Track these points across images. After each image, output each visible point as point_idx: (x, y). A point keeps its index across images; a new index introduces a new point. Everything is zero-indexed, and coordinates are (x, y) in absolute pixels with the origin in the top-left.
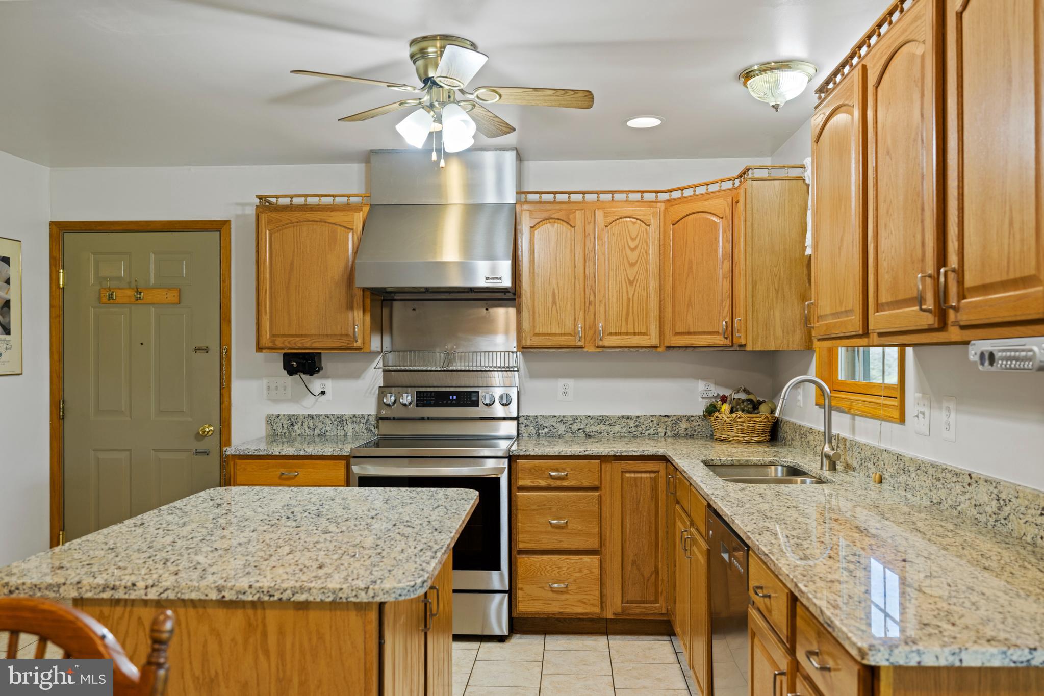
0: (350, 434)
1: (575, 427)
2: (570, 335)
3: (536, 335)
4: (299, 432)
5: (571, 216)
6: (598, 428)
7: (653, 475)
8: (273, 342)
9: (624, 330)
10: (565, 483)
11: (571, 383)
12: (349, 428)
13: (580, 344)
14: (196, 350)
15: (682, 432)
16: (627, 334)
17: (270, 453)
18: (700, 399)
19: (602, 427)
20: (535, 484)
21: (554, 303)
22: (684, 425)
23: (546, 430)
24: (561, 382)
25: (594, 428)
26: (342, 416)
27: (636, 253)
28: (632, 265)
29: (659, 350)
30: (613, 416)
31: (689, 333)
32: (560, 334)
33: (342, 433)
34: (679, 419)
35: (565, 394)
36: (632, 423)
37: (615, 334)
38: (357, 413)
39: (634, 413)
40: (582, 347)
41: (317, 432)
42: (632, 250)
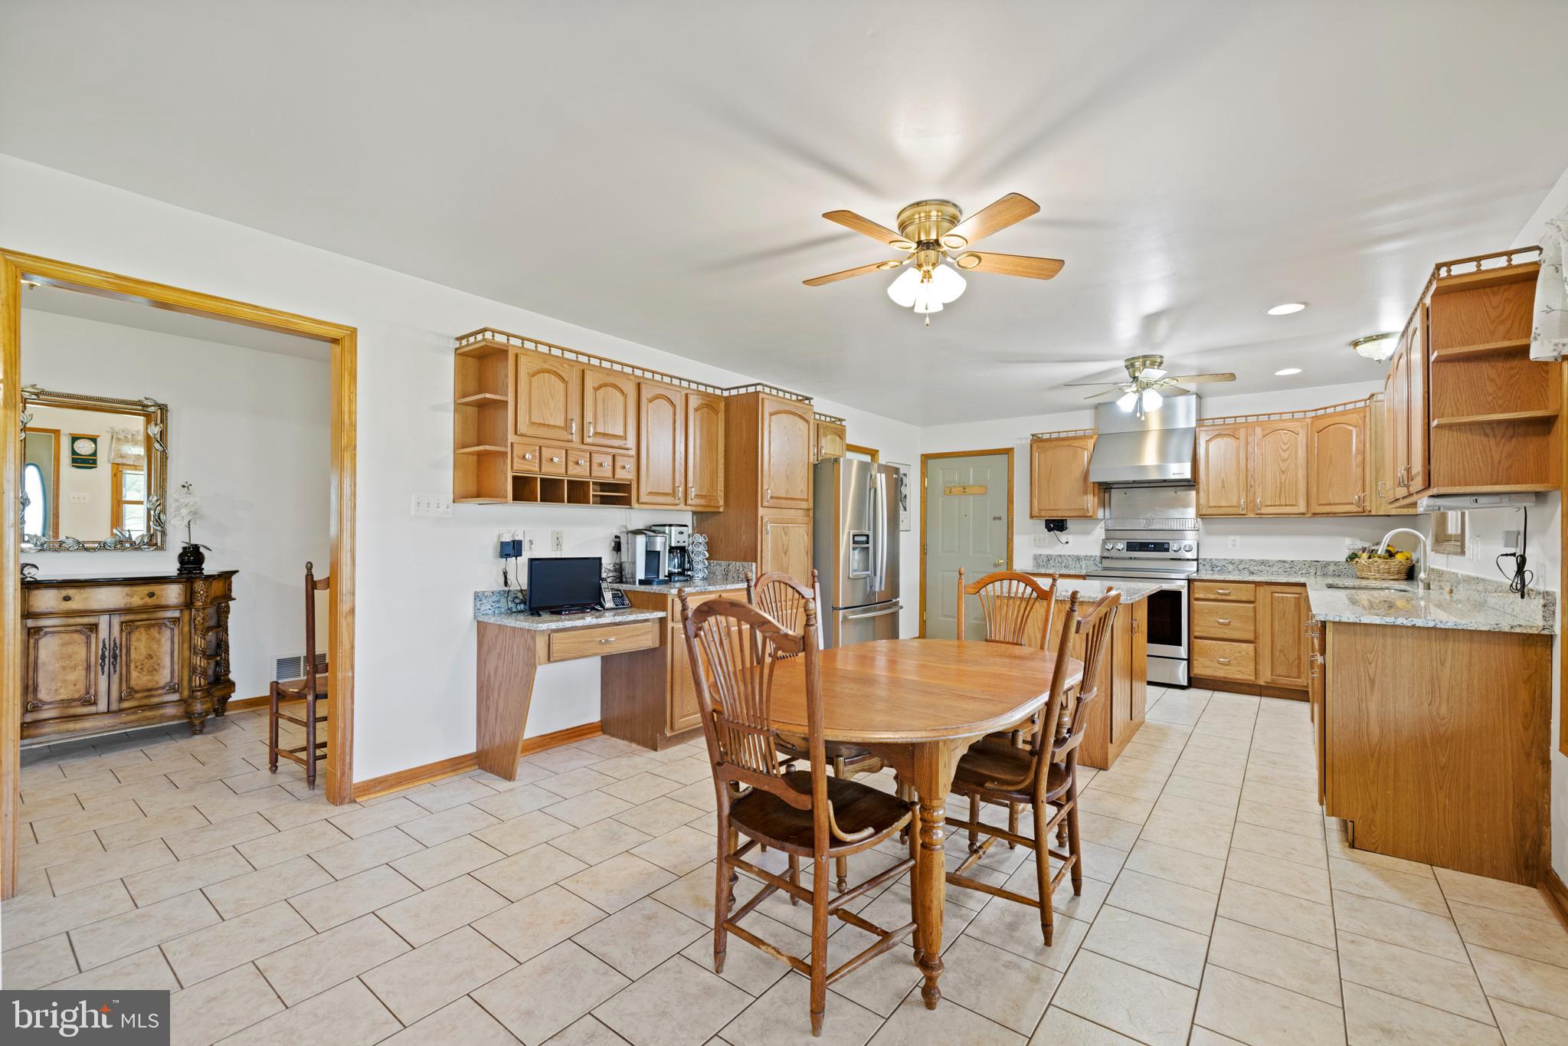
0: (1084, 566)
1: (1241, 567)
2: (1235, 507)
3: (1209, 507)
4: (1052, 564)
5: (1236, 433)
6: (1260, 568)
7: (1296, 596)
8: (1040, 513)
9: (1277, 503)
10: (1228, 598)
11: (1238, 538)
12: (1083, 563)
13: (1243, 512)
14: (995, 518)
15: (1330, 573)
16: (1280, 506)
19: (1263, 567)
20: (1207, 597)
21: (1223, 487)
22: (1332, 568)
23: (1219, 568)
24: (1231, 538)
25: (1257, 568)
26: (1079, 556)
27: (1287, 453)
28: (1284, 461)
29: (1306, 516)
30: (1272, 561)
31: (1330, 504)
32: (1227, 507)
33: (1079, 566)
34: (1328, 564)
35: (1234, 545)
36: (1287, 566)
37: (1271, 506)
38: (1088, 554)
39: (1289, 558)
40: (1244, 515)
41: (1063, 565)
42: (1284, 451)
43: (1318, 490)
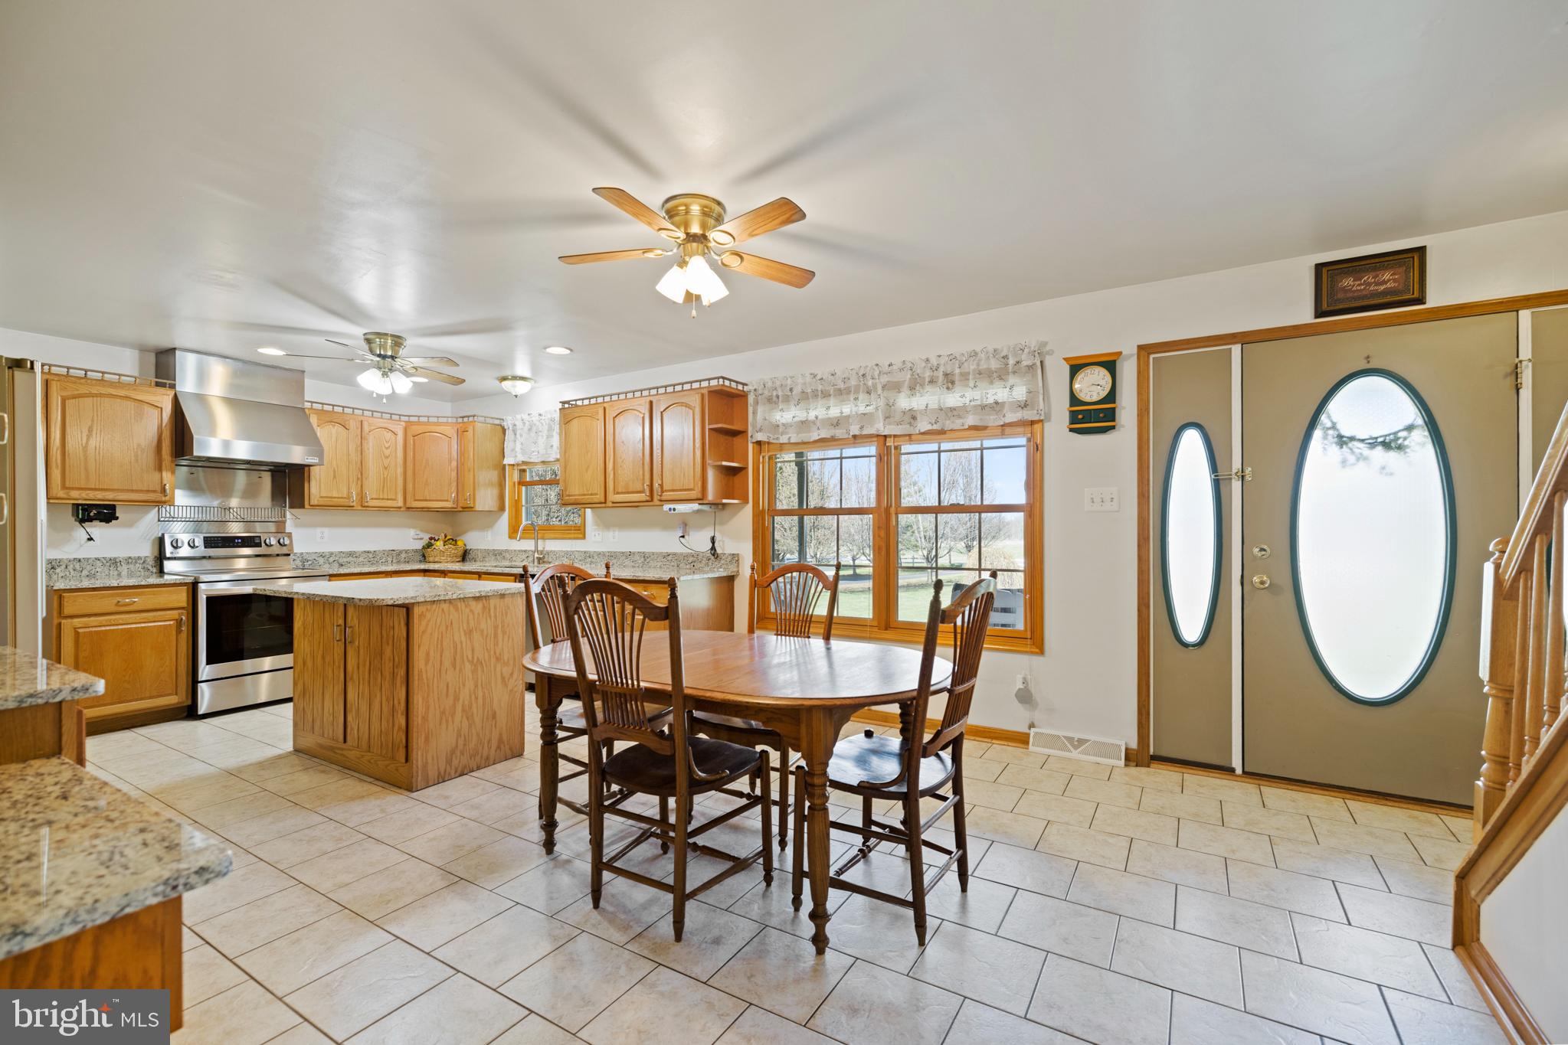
1: (331, 560)
2: (345, 498)
3: (321, 497)
5: (347, 423)
6: (348, 560)
8: (66, 494)
9: (381, 497)
11: (326, 530)
12: (124, 569)
13: (352, 504)
15: (403, 558)
16: (383, 499)
17: (108, 585)
18: (412, 540)
19: (350, 559)
21: (335, 477)
22: (403, 555)
23: (310, 562)
24: (319, 530)
25: (345, 560)
26: (115, 559)
27: (389, 450)
28: (387, 457)
29: (402, 509)
30: (360, 552)
31: (426, 500)
32: (338, 498)
33: (116, 573)
34: (401, 552)
35: (322, 538)
36: (371, 556)
37: (376, 499)
38: (132, 555)
39: (372, 549)
40: (353, 506)
42: (387, 448)
43: (414, 488)
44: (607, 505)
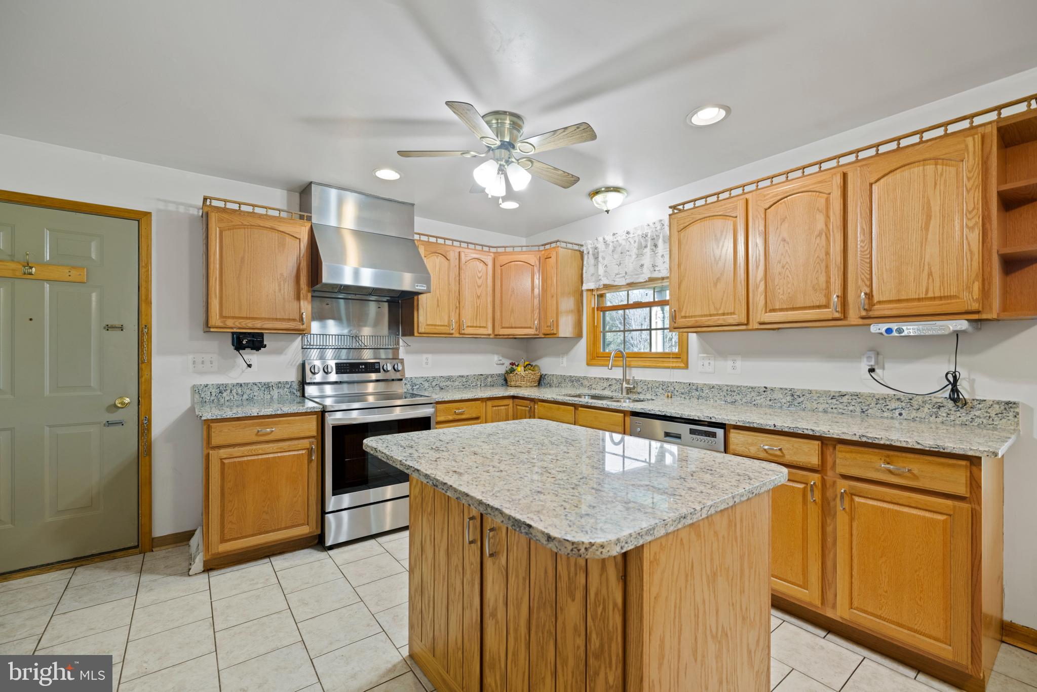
0: (276, 397)
1: (434, 384)
2: (446, 326)
3: (428, 325)
4: (227, 398)
5: (447, 253)
6: (447, 384)
9: (475, 325)
10: (463, 417)
11: (430, 356)
13: (452, 332)
14: (108, 328)
15: (489, 384)
16: (476, 327)
18: (495, 365)
19: (449, 383)
20: (447, 419)
21: (438, 305)
22: (489, 379)
23: (418, 386)
24: (425, 356)
26: (268, 383)
27: (481, 280)
28: (479, 287)
29: (491, 337)
30: (455, 376)
31: (512, 328)
32: (441, 326)
33: (269, 397)
34: (488, 376)
35: (427, 363)
37: (471, 327)
38: (282, 381)
39: (465, 374)
40: (452, 334)
41: (245, 397)
42: (480, 278)
43: (501, 316)
44: (750, 327)
